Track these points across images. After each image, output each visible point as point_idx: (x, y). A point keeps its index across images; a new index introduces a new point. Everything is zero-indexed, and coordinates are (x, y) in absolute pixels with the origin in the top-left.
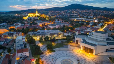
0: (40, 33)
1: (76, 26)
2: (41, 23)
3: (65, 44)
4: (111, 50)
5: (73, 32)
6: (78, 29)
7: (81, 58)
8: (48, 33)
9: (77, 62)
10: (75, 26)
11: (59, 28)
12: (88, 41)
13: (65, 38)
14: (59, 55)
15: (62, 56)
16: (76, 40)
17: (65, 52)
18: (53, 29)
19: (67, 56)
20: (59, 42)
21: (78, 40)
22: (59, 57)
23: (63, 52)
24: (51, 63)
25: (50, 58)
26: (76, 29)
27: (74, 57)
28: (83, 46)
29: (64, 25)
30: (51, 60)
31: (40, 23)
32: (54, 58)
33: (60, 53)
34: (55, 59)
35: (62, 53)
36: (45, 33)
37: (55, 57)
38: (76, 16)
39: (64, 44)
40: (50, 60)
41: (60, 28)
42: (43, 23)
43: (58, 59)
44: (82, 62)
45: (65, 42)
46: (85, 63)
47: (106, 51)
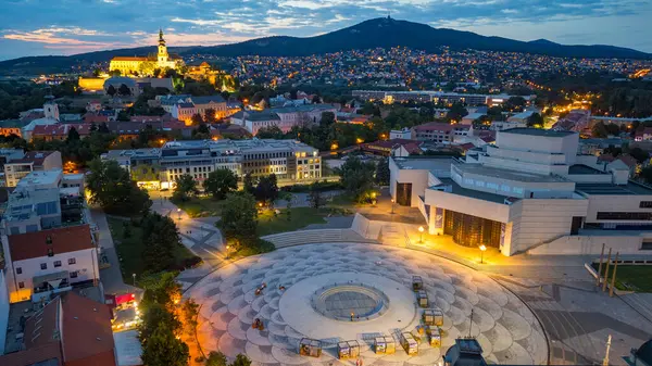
0: (182, 154)
1: (392, 123)
3: (334, 212)
4: (599, 226)
5: (376, 152)
6: (407, 135)
7: (431, 276)
9: (412, 296)
11: (295, 128)
12: (467, 183)
13: (335, 179)
14: (298, 266)
15: (320, 271)
16: (400, 186)
17: (332, 251)
19: (347, 269)
21: (410, 185)
22: (300, 275)
23: (322, 251)
24: (247, 308)
25: (239, 283)
27: (391, 270)
28: (439, 210)
29: (324, 114)
30: (248, 297)
31: (184, 106)
33: (302, 253)
34: (274, 288)
35: (318, 254)
36: (214, 154)
37: (277, 280)
38: (388, 81)
39: (327, 211)
40: (240, 293)
41: (305, 130)
42: (200, 109)
43: (291, 290)
44: (438, 294)
45: (336, 201)
46: (460, 299)
47: (574, 232)
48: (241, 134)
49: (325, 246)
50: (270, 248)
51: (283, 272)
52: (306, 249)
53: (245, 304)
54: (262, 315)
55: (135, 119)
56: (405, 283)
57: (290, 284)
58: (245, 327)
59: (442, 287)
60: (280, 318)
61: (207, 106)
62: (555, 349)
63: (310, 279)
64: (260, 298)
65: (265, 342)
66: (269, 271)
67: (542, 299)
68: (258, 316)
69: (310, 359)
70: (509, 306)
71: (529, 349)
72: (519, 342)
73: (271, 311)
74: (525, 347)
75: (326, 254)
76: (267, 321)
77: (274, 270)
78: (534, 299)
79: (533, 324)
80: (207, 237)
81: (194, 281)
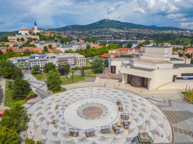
2: (43, 44)
3: (89, 76)
5: (104, 57)
6: (114, 52)
7: (123, 99)
9: (117, 107)
10: (108, 47)
11: (78, 50)
12: (135, 65)
13: (90, 65)
14: (74, 96)
15: (82, 98)
17: (88, 90)
18: (66, 52)
19: (92, 97)
20: (78, 73)
21: (115, 66)
22: (74, 100)
23: (83, 90)
24: (51, 115)
25: (50, 104)
26: (110, 52)
27: (108, 97)
29: (87, 45)
30: (53, 110)
31: (41, 44)
32: (60, 103)
33: (77, 91)
34: (63, 106)
35: (82, 92)
37: (65, 102)
39: (87, 76)
40: (50, 108)
41: (81, 50)
42: (47, 45)
43: (70, 106)
44: (127, 106)
45: (90, 73)
46: (135, 108)
47: (174, 81)
48: (59, 52)
49: (85, 88)
50: (65, 90)
51: (68, 99)
53: (50, 113)
54: (57, 118)
55: (24, 48)
56: (114, 102)
57: (70, 104)
58: (48, 123)
59: (127, 103)
60: (63, 119)
61: (49, 44)
62: (174, 127)
63: (78, 101)
64: (57, 110)
65: (55, 130)
66: (63, 99)
67: (166, 106)
68: (54, 119)
69: (74, 138)
70: (154, 110)
71: (164, 129)
72: (159, 125)
73: (60, 116)
74: (162, 127)
75: (85, 92)
76: (58, 120)
77: (64, 98)
78: (162, 106)
79: (164, 117)
80: (41, 87)
81: (32, 104)
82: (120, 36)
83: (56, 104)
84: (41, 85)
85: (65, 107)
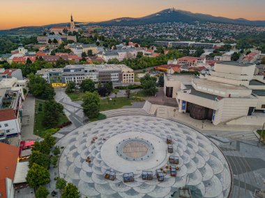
0: (72, 71)
1: (169, 56)
2: (81, 48)
3: (136, 100)
4: (262, 111)
5: (161, 71)
6: (175, 62)
7: (177, 135)
8: (93, 71)
9: (166, 146)
10: (167, 55)
11: (125, 59)
12: (199, 88)
13: (139, 83)
14: (115, 127)
15: (124, 131)
16: (167, 88)
17: (132, 119)
18: (110, 62)
19: (137, 130)
20: (122, 93)
21: (172, 88)
22: (114, 132)
23: (127, 120)
24: (85, 150)
25: (85, 136)
26: (169, 62)
27: (158, 131)
28: (184, 102)
29: (138, 53)
30: (88, 144)
31: (78, 48)
32: (97, 135)
33: (119, 121)
34: (101, 139)
36: (86, 71)
37: (103, 135)
38: (171, 37)
39: (133, 99)
40: (85, 141)
41: (129, 60)
42: (86, 50)
43: (108, 140)
44: (179, 146)
45: (138, 94)
46: (189, 148)
47: (250, 114)
48: (101, 61)
49: (129, 117)
50: (104, 117)
51: (107, 130)
52: (120, 119)
53: (85, 147)
54: (92, 154)
56: (163, 139)
57: (109, 137)
58: (82, 161)
59: (181, 141)
60: (100, 156)
61: (89, 49)
62: (235, 179)
63: (119, 135)
64: (93, 144)
65: (89, 170)
66: (101, 130)
67: (231, 150)
68: (89, 155)
69: (109, 181)
70: (214, 154)
71: (221, 180)
72: (217, 175)
73: (97, 152)
74: (219, 178)
75: (129, 122)
76: (94, 158)
77: (103, 129)
78: (226, 149)
79: (225, 165)
80: (77, 111)
81: (65, 134)
82: (189, 35)
83: (93, 136)
84: (76, 109)
85: (103, 142)
